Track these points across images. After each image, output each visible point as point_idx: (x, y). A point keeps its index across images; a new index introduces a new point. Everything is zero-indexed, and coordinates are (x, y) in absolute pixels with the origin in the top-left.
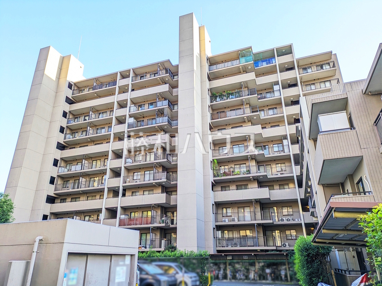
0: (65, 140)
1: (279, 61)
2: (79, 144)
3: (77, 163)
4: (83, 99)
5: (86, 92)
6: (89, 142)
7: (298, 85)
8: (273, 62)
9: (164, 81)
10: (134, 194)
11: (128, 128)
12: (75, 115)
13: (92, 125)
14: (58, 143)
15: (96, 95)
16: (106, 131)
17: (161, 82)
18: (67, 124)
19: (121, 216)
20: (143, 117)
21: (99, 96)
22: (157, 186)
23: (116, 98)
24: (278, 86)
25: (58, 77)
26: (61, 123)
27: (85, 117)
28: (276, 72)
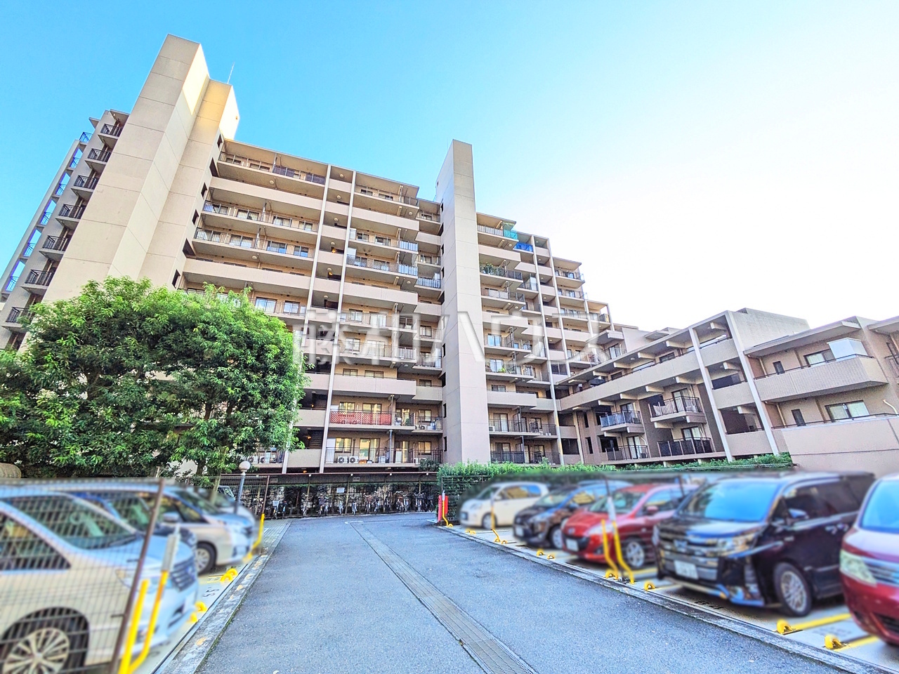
0: (196, 240)
1: (537, 251)
2: (223, 256)
5: (245, 166)
6: (252, 261)
7: (552, 286)
8: (531, 250)
9: (404, 214)
10: (348, 373)
11: (348, 263)
12: (216, 199)
13: (262, 232)
14: (187, 241)
15: (272, 182)
16: (289, 253)
17: (399, 213)
18: (203, 210)
19: (331, 407)
20: (366, 254)
21: (276, 187)
22: (392, 367)
23: (324, 206)
24: (534, 279)
25: (197, 112)
26: (197, 203)
27: (239, 211)
28: (532, 262)
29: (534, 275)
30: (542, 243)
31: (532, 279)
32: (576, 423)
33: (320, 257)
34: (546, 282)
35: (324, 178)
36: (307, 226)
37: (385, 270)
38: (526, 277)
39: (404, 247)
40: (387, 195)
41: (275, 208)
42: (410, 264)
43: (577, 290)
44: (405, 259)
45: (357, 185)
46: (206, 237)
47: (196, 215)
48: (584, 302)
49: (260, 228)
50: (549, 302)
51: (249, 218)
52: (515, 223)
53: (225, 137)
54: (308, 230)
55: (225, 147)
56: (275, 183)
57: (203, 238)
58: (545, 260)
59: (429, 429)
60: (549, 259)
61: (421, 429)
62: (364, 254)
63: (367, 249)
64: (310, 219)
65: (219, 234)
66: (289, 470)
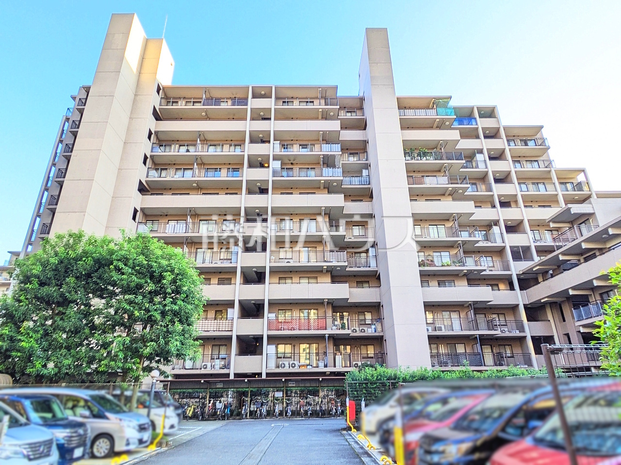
0: (148, 179)
1: (482, 123)
2: (170, 189)
3: (169, 220)
4: (177, 117)
5: (181, 105)
6: (193, 189)
7: (506, 159)
8: (474, 123)
9: (325, 116)
10: (283, 281)
11: (274, 176)
12: (161, 140)
13: (199, 161)
14: (140, 181)
15: (204, 114)
16: (223, 176)
17: (320, 117)
18: (152, 152)
19: (268, 315)
20: (292, 164)
21: (208, 118)
22: (324, 271)
23: (248, 126)
24: (482, 155)
25: (139, 70)
26: (146, 147)
27: (180, 146)
28: (478, 137)
29: (481, 151)
30: (489, 113)
31: (479, 157)
32: (550, 317)
33: (249, 174)
34: (497, 156)
35: (247, 99)
36: (237, 147)
37: (312, 176)
38: (470, 156)
39: (327, 149)
40: (307, 100)
41: (209, 137)
42: (333, 166)
43: (541, 158)
44: (328, 162)
45: (277, 98)
46: (156, 175)
47: (146, 158)
48: (550, 171)
49: (196, 158)
50: (503, 179)
51: (188, 151)
52: (450, 98)
53: (163, 84)
54: (238, 151)
55: (164, 92)
56: (206, 114)
57: (154, 176)
58: (494, 131)
59: (370, 332)
60: (498, 129)
61: (361, 331)
62: (288, 164)
63: (292, 159)
64: (237, 140)
65: (166, 169)
66: (236, 375)
